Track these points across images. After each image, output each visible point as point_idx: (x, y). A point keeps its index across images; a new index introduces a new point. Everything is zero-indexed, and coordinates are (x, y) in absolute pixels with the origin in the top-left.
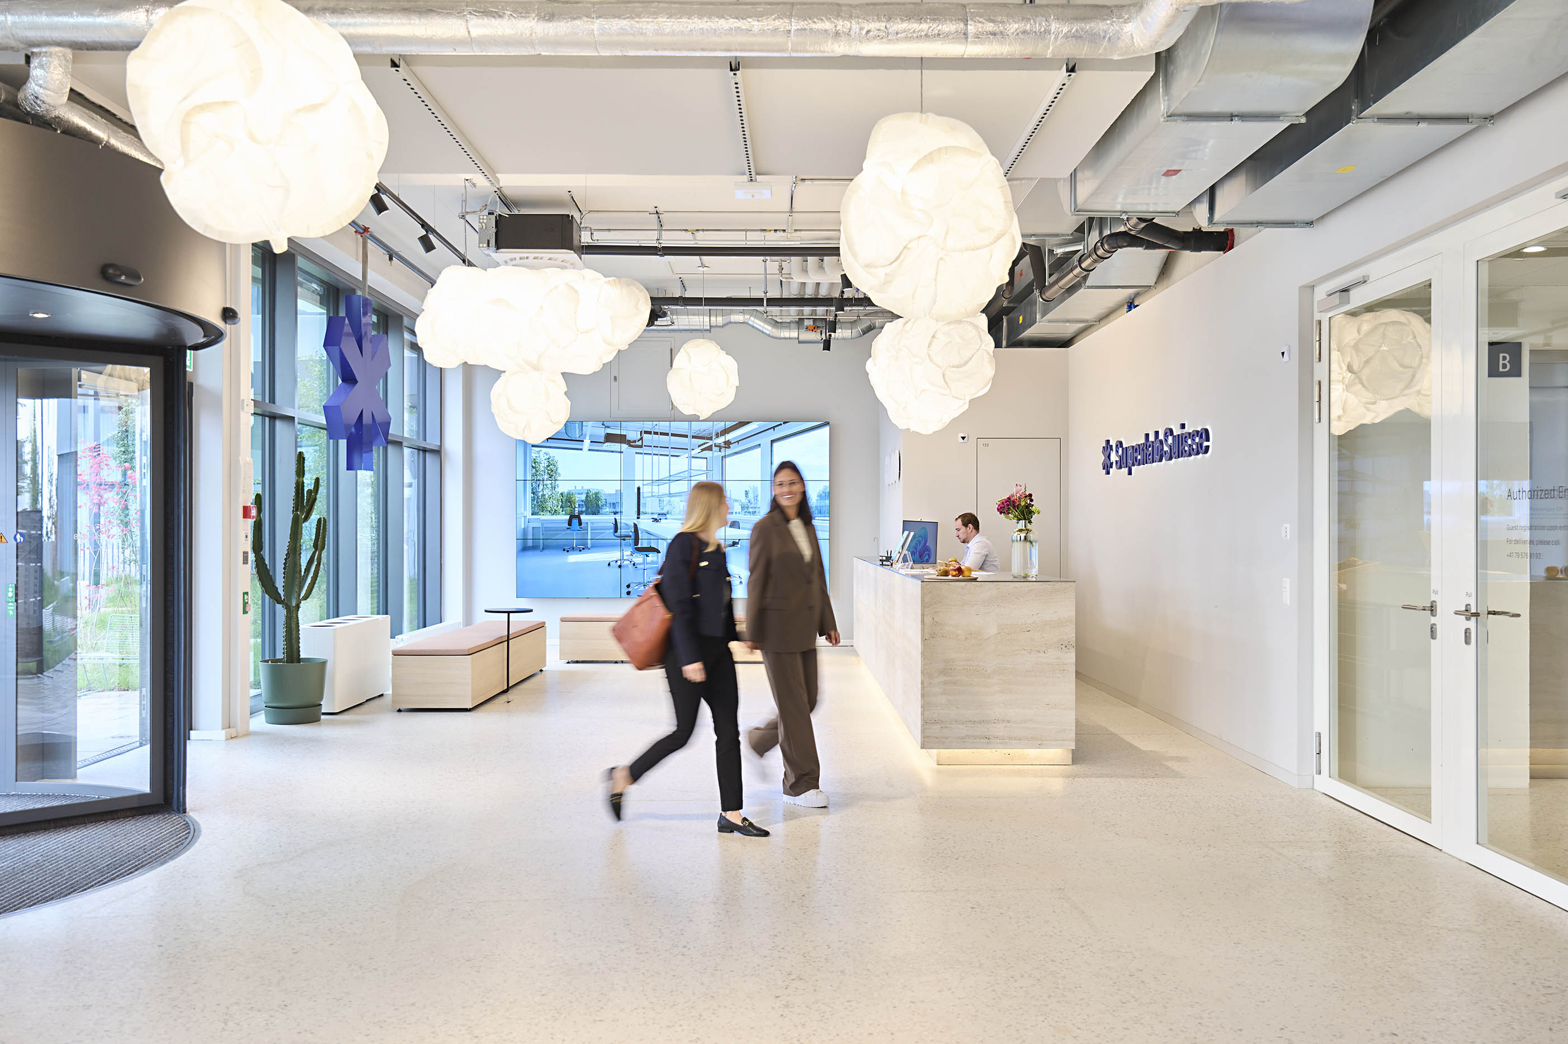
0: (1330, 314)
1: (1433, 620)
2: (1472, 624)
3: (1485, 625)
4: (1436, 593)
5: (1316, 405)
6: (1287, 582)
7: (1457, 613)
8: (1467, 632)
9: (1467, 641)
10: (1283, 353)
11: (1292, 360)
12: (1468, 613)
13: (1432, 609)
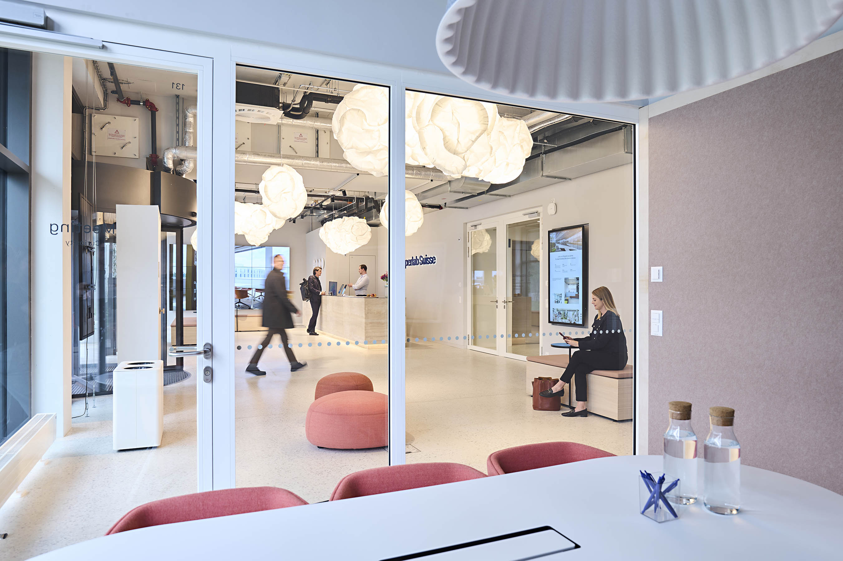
0: (471, 231)
1: (497, 304)
2: (505, 304)
3: (508, 304)
4: (497, 298)
5: (468, 253)
6: (460, 297)
7: (503, 302)
8: (504, 306)
9: (504, 308)
10: (459, 239)
11: (462, 241)
12: (505, 302)
13: (497, 302)
